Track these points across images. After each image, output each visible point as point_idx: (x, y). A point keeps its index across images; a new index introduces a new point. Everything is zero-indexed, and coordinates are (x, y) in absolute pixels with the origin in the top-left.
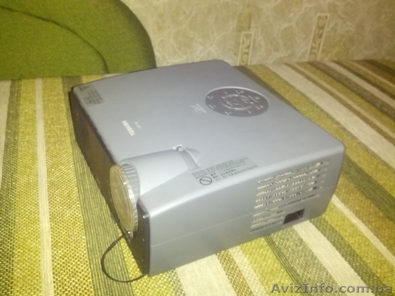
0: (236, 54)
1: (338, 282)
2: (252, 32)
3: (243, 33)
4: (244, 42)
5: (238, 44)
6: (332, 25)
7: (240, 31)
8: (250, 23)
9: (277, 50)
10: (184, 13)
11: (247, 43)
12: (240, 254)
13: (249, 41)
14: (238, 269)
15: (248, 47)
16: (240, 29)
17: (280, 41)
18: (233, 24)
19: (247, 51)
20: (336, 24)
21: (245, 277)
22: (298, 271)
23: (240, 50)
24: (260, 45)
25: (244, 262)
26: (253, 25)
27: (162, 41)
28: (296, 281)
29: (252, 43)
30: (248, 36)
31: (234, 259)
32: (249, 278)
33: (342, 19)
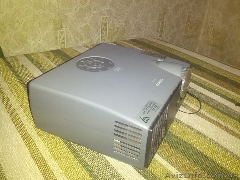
0: (57, 44)
1: (112, 165)
2: (64, 30)
3: (58, 31)
4: (60, 37)
5: (57, 38)
6: (111, 22)
7: (56, 30)
8: (62, 25)
9: (81, 40)
10: (18, 22)
11: (62, 37)
12: (52, 160)
13: (63, 35)
14: (50, 170)
15: (64, 39)
16: (56, 29)
17: (82, 34)
18: (51, 26)
19: (63, 41)
20: (113, 22)
21: (55, 174)
22: (88, 163)
23: (59, 42)
24: (71, 38)
25: (54, 164)
26: (64, 26)
27: (6, 40)
28: (87, 169)
29: (65, 37)
30: (62, 33)
31: (48, 163)
32: (57, 174)
33: (116, 18)
